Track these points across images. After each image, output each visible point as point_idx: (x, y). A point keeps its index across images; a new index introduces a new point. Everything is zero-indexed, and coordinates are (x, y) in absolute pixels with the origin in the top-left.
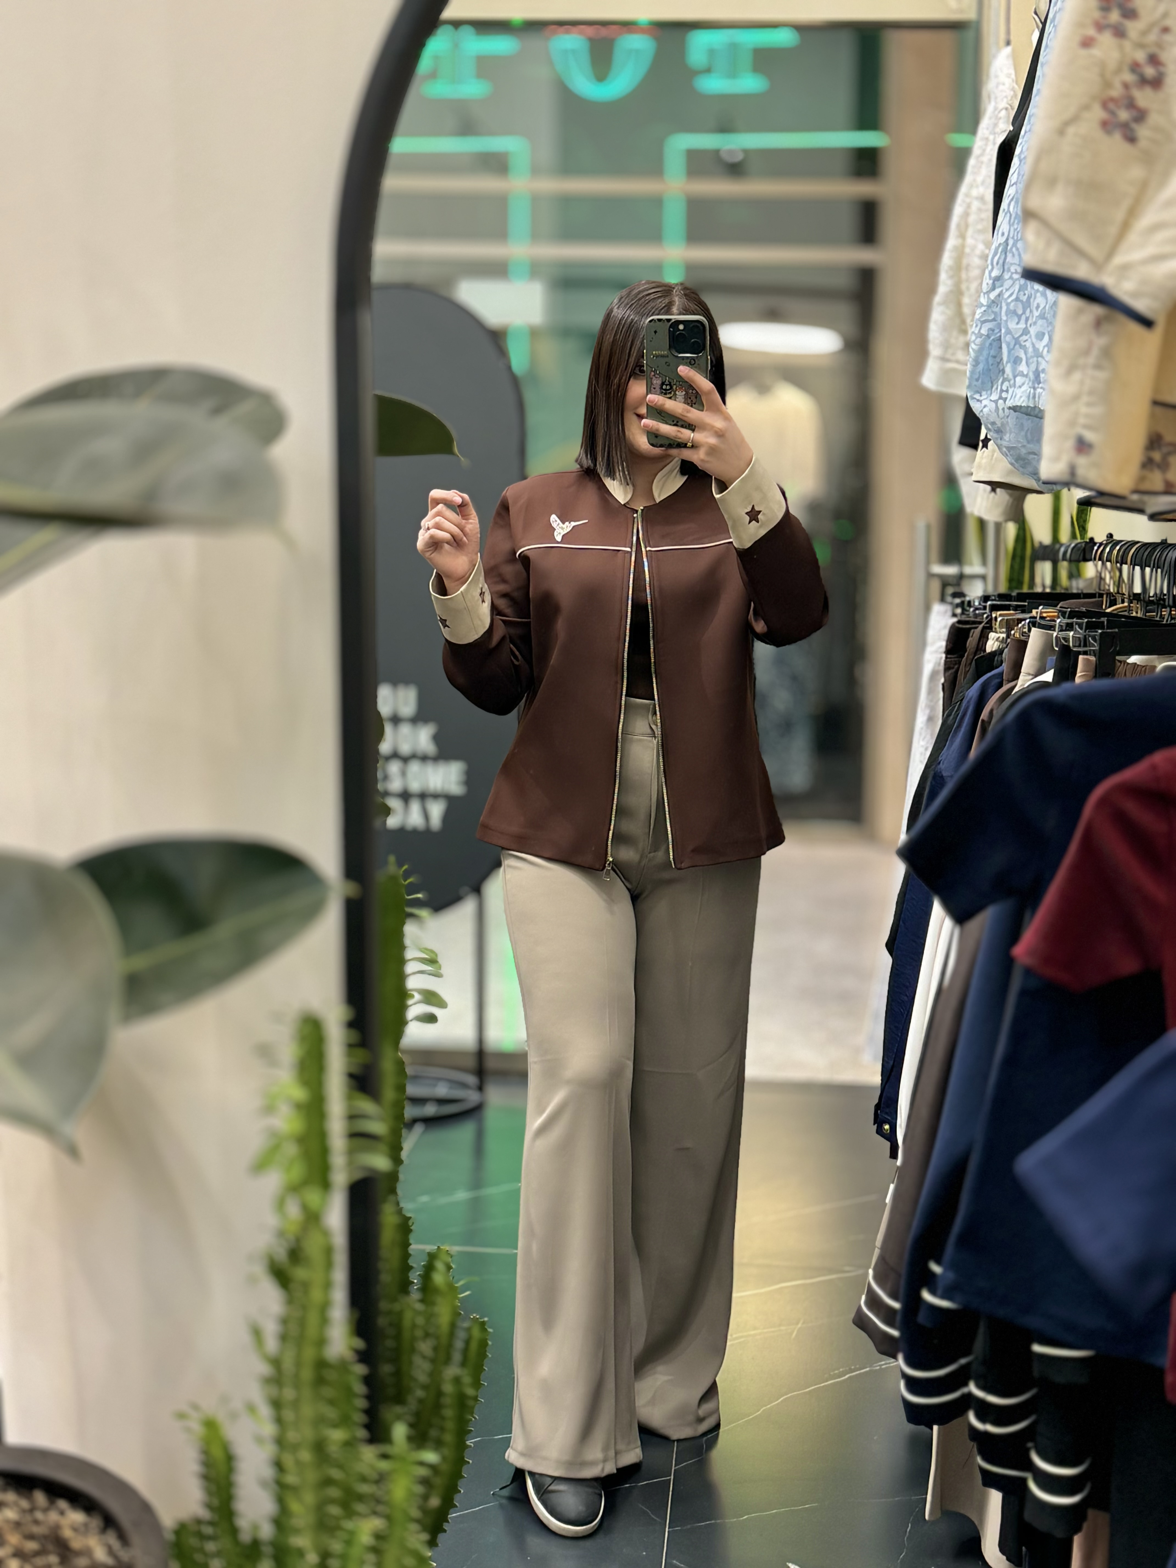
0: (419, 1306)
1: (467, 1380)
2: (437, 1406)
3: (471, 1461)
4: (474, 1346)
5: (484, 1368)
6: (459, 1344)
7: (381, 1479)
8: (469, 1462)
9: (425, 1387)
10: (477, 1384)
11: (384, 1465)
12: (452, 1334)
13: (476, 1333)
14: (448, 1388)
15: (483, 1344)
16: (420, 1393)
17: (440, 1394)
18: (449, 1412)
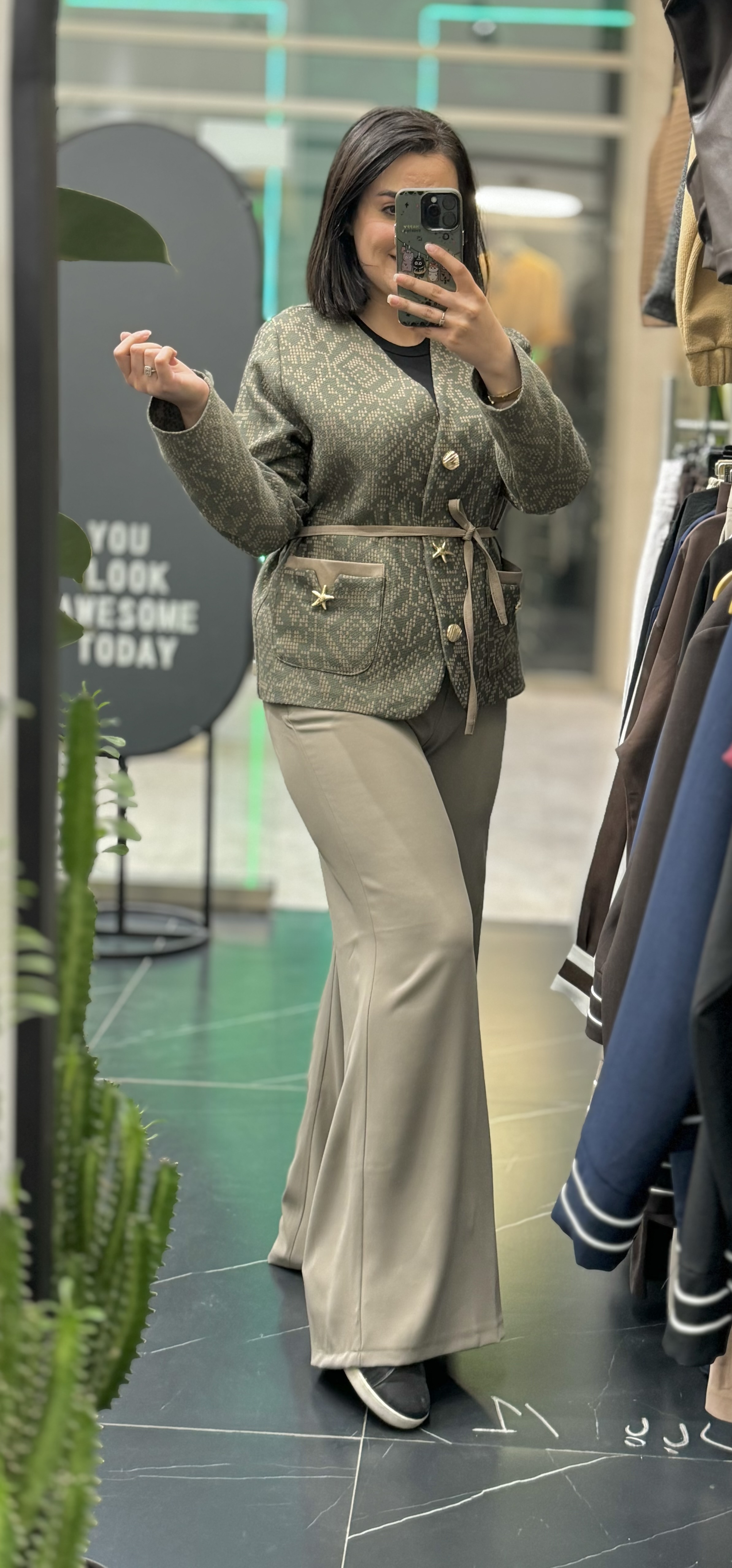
0: (102, 1151)
1: (152, 1227)
2: (121, 1254)
3: (155, 1311)
4: (163, 1191)
5: (173, 1213)
6: (146, 1190)
7: (46, 1337)
8: (152, 1312)
9: (108, 1235)
10: (165, 1230)
11: (46, 1324)
12: (138, 1180)
13: (165, 1177)
14: (131, 1235)
15: (173, 1189)
16: (102, 1240)
17: (123, 1242)
18: (133, 1261)
